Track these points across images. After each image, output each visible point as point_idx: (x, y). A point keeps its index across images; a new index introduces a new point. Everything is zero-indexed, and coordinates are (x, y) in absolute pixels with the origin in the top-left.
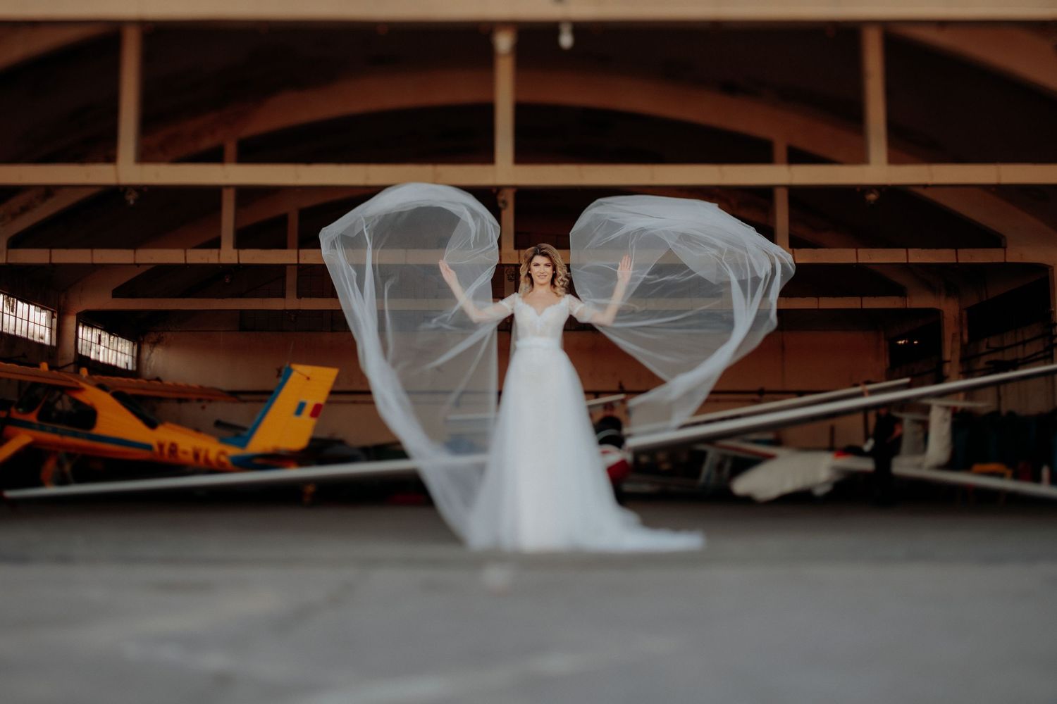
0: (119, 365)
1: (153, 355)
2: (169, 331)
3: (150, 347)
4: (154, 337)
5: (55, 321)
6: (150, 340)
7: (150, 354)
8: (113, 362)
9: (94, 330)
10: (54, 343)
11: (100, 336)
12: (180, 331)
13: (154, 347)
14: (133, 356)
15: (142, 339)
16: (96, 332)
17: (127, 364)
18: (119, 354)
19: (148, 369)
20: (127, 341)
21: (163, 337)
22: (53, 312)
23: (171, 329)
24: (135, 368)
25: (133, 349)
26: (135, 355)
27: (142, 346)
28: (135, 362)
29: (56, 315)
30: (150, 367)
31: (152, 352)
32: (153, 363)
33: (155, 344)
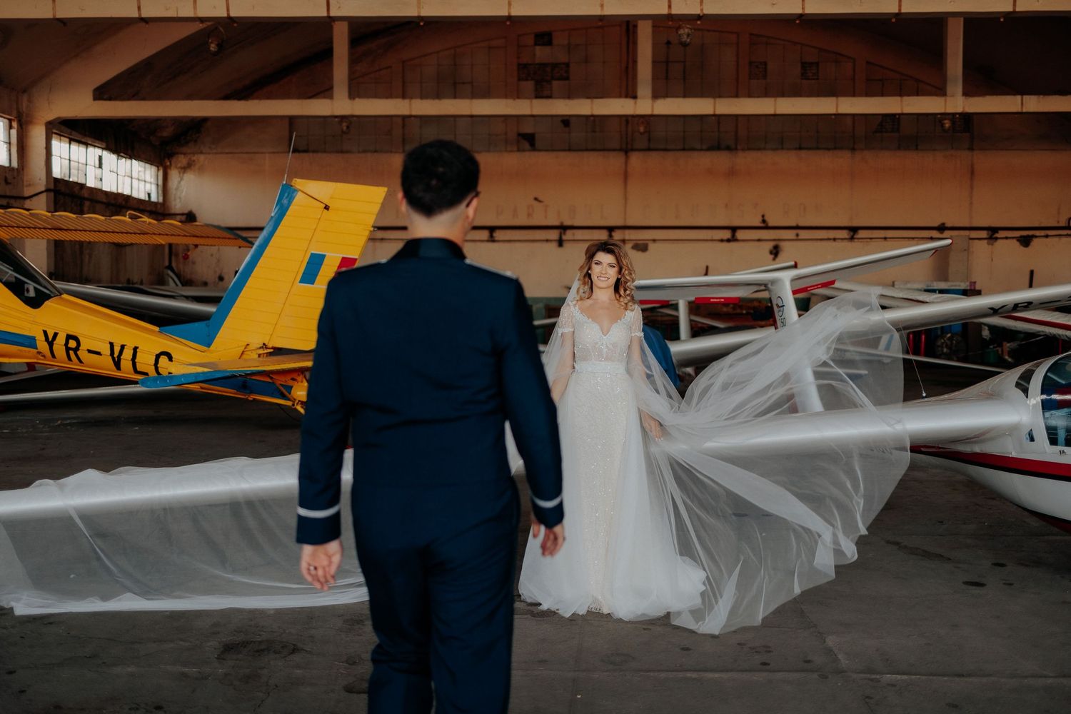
0: (135, 195)
1: (183, 183)
2: (201, 153)
3: (180, 173)
4: (182, 160)
5: (14, 132)
6: (179, 165)
7: (179, 182)
8: (127, 192)
9: (91, 149)
10: (15, 164)
11: (100, 158)
12: (216, 153)
13: (184, 173)
14: (157, 185)
15: (168, 163)
16: (94, 152)
17: (149, 195)
18: (135, 182)
19: (178, 200)
20: (147, 165)
21: (194, 161)
22: (10, 121)
23: (204, 151)
24: (161, 200)
25: (157, 175)
26: (160, 182)
27: (169, 171)
28: (160, 192)
29: (15, 124)
30: (180, 198)
31: (182, 179)
32: (183, 194)
33: (185, 169)
